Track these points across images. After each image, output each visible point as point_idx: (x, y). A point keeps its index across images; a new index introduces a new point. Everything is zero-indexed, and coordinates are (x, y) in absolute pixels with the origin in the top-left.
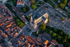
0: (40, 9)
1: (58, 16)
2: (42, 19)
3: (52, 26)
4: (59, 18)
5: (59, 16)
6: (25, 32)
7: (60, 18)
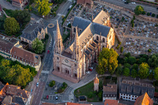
0: (69, 10)
1: (143, 13)
2: (95, 36)
3: (136, 50)
4: (150, 18)
5: (149, 14)
6: (47, 98)
7: (154, 19)
